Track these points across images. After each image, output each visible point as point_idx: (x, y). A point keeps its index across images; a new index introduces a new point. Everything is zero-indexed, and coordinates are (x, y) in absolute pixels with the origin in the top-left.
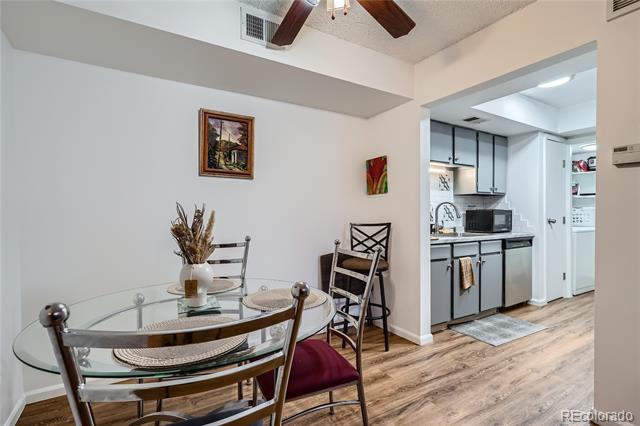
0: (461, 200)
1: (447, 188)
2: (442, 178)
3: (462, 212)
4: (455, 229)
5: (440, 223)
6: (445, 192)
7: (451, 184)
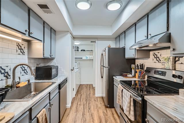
0: (32, 61)
1: (23, 53)
2: (18, 45)
3: (33, 68)
4: (29, 81)
5: (17, 80)
6: (21, 56)
7: (26, 51)
